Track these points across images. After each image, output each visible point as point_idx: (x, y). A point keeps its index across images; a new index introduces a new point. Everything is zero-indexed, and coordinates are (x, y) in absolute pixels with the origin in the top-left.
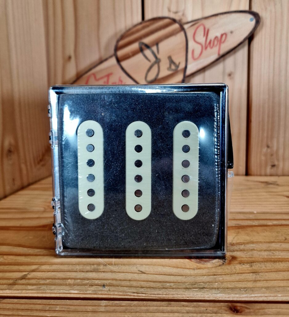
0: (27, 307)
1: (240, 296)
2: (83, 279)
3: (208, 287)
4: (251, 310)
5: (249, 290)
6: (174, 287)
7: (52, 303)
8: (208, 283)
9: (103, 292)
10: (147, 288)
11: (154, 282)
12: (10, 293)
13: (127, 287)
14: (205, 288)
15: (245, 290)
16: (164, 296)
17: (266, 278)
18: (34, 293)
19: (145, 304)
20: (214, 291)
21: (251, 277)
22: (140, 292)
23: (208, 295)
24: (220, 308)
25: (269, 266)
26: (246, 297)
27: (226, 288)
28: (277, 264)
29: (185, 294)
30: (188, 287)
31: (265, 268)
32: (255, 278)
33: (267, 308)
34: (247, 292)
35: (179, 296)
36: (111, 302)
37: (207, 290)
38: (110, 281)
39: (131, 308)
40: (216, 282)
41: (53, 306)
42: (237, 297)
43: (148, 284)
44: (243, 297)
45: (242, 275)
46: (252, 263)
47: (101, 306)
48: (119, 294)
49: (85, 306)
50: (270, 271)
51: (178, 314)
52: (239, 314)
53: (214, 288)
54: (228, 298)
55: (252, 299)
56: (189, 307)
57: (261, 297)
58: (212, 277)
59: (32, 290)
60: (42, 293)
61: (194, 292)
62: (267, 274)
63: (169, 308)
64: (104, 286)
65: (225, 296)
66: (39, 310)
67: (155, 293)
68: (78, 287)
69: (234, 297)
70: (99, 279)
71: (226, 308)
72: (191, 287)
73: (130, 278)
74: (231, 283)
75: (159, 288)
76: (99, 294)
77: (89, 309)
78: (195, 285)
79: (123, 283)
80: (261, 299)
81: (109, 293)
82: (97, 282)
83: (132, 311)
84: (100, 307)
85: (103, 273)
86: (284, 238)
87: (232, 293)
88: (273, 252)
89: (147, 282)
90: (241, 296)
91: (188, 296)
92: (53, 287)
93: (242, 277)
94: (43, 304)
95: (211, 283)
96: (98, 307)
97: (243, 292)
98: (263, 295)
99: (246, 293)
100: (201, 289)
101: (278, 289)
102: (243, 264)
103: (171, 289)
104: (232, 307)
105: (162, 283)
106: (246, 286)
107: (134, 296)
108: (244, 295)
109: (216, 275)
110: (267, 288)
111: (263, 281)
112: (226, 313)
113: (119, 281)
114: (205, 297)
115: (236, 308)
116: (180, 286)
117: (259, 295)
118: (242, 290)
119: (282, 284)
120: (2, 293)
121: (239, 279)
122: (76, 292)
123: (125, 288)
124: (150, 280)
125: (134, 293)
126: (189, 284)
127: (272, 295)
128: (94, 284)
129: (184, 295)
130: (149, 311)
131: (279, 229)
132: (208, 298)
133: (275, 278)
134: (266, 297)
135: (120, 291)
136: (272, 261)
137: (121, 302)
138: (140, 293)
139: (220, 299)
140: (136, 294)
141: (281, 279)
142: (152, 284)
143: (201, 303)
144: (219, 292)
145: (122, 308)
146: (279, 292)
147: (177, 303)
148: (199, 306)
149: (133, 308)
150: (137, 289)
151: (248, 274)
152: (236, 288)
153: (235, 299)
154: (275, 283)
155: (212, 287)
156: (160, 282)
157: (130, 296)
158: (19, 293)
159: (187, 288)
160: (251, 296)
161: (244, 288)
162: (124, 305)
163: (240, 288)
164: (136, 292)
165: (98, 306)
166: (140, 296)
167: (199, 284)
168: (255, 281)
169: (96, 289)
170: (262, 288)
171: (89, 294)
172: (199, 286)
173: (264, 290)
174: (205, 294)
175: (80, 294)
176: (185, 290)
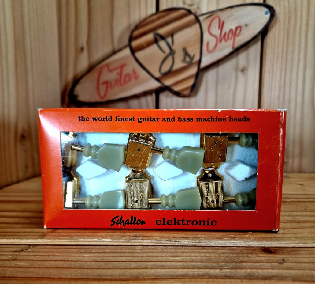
0: (61, 250)
3: (239, 237)
4: (285, 252)
5: (279, 239)
6: (206, 237)
7: (87, 248)
8: (239, 235)
9: (136, 241)
10: (179, 238)
12: (42, 242)
13: (159, 237)
15: (276, 239)
16: (197, 243)
17: (294, 232)
18: (67, 242)
19: (180, 248)
20: (245, 240)
23: (240, 242)
24: (254, 250)
25: (294, 225)
26: (277, 244)
27: (257, 238)
28: (302, 224)
29: (218, 242)
30: (219, 237)
31: (291, 226)
33: (299, 250)
34: (277, 240)
35: (212, 243)
36: (146, 247)
37: (239, 239)
39: (167, 250)
40: (246, 235)
41: (89, 250)
42: (269, 244)
44: (275, 244)
48: (152, 242)
49: (121, 249)
50: (297, 228)
51: (214, 254)
52: (273, 254)
53: (245, 238)
54: (260, 244)
55: (283, 246)
56: (223, 250)
57: (292, 244)
59: (64, 239)
60: (75, 242)
61: (226, 240)
62: (294, 229)
63: (204, 251)
64: (136, 236)
65: (256, 244)
66: (75, 252)
67: (188, 241)
68: (111, 237)
69: (266, 244)
71: (260, 250)
72: (222, 237)
74: (261, 235)
75: (191, 238)
76: (133, 242)
77: (125, 252)
78: (226, 236)
79: (155, 235)
81: (143, 241)
82: (128, 234)
83: (169, 252)
84: (135, 250)
86: (304, 209)
87: (264, 241)
88: (295, 217)
89: (178, 234)
90: (272, 243)
91: (221, 243)
92: (86, 237)
94: (77, 249)
96: (134, 250)
97: (274, 240)
98: (293, 242)
99: (277, 241)
100: (233, 239)
101: (307, 238)
103: (204, 239)
104: (265, 250)
105: (193, 235)
107: (167, 243)
108: (275, 243)
110: (296, 238)
111: (291, 233)
112: (261, 253)
113: (151, 233)
114: (238, 244)
115: (269, 251)
116: (212, 236)
117: (290, 242)
118: (272, 239)
119: (310, 235)
120: (34, 242)
125: (167, 241)
127: (302, 242)
128: (126, 235)
129: (216, 243)
130: (185, 252)
131: (298, 204)
132: (241, 245)
133: (302, 232)
135: (153, 240)
136: (296, 222)
137: (156, 247)
138: (173, 241)
140: (169, 242)
141: (308, 232)
142: (184, 236)
143: (234, 248)
144: (250, 240)
145: (157, 250)
146: (308, 240)
147: (211, 248)
148: (233, 250)
149: (169, 250)
150: (170, 239)
152: (266, 238)
154: (304, 235)
155: (243, 237)
157: (163, 243)
158: (51, 242)
160: (281, 243)
161: (274, 238)
162: (160, 248)
163: (270, 238)
166: (173, 244)
169: (128, 239)
170: (291, 237)
171: (122, 242)
172: (230, 237)
173: (293, 239)
174: (237, 242)
175: (113, 242)
176: (217, 239)
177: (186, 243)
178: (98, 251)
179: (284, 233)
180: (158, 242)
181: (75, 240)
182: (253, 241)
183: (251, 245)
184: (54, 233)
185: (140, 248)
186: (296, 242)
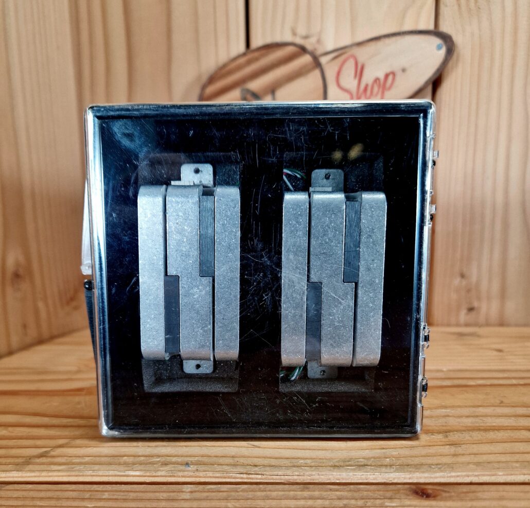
0: (49, 494)
1: (429, 476)
2: (149, 456)
3: (373, 464)
4: (453, 494)
5: (446, 466)
6: (312, 464)
7: (95, 489)
8: (372, 459)
9: (186, 473)
10: (264, 466)
11: (276, 458)
12: (19, 477)
13: (228, 465)
14: (367, 465)
15: (439, 466)
16: (295, 477)
17: (475, 451)
18: (63, 476)
19: (262, 489)
20: (384, 469)
21: (447, 450)
22: (253, 472)
23: (374, 475)
24: (397, 492)
25: (477, 435)
26: (441, 477)
27: (405, 465)
28: (491, 433)
29: (332, 475)
30: (337, 464)
31: (471, 439)
32: (455, 450)
33: (480, 491)
34: (442, 469)
35: (322, 477)
36: (201, 487)
37: (372, 467)
38: (197, 458)
39: (237, 494)
40: (387, 458)
41: (97, 493)
42: (425, 478)
43: (266, 462)
44: (436, 478)
45: (431, 448)
46: (446, 432)
47: (183, 492)
48: (214, 475)
49: (155, 492)
50: (480, 442)
51: (322, 501)
52: (430, 498)
53: (385, 465)
54: (410, 478)
55: (452, 480)
56: (340, 491)
57: (468, 476)
58: (379, 451)
59: (59, 471)
60: (77, 476)
61: (349, 471)
62: (474, 446)
63: (306, 494)
64: (187, 464)
65: (403, 476)
66: (73, 498)
67: (280, 473)
68: (142, 467)
69: (421, 478)
70: (179, 456)
71: (408, 492)
72: (342, 464)
73: (233, 454)
74: (413, 459)
75: (286, 467)
76: (179, 477)
77: (162, 497)
78: (348, 461)
79: (221, 461)
80: (468, 480)
81: (197, 474)
82: (174, 459)
83: (240, 498)
84: (181, 494)
85: (184, 447)
86: (498, 402)
87: (417, 472)
88: (481, 418)
89: (263, 459)
90: (432, 476)
91: (339, 476)
92: (97, 467)
93: (432, 450)
94: (78, 490)
95: (378, 459)
96: (178, 494)
98: (470, 473)
99: (442, 471)
100: (361, 467)
101: (496, 465)
102: (432, 435)
103: (308, 468)
104: (417, 490)
105: (290, 460)
106: (440, 462)
107: (242, 478)
108: (438, 475)
109: (386, 449)
110: (478, 464)
111: (470, 454)
112: (408, 497)
113: (215, 458)
114: (369, 478)
115: (425, 492)
116: (323, 463)
117: (464, 474)
118: (433, 467)
119: (503, 458)
120: (5, 477)
121: (427, 453)
122: (138, 473)
123: (226, 468)
124: (268, 456)
125: (241, 474)
126: (339, 461)
127: (487, 472)
128: (169, 462)
129: (330, 476)
130: (270, 498)
131: (488, 390)
132: (374, 480)
133: (489, 452)
134: (476, 476)
135: (216, 471)
136: (482, 430)
137: (219, 486)
138: (252, 474)
139: (395, 481)
140: (245, 476)
141: (500, 452)
142: (273, 462)
143: (362, 486)
144: (392, 470)
145: (221, 494)
146: (498, 468)
147: (320, 486)
148: (359, 490)
149: (241, 493)
150: (246, 468)
151: (442, 447)
152: (422, 465)
153: (422, 481)
154: (492, 458)
155: (380, 464)
156: (288, 458)
157: (235, 478)
158: (35, 476)
159: (335, 466)
160: (449, 475)
161: (437, 464)
162: (225, 490)
163: (430, 465)
164: (245, 472)
165: (178, 492)
166: (252, 479)
167: (357, 460)
168: (455, 455)
169: (173, 469)
170: (469, 463)
171: (161, 476)
172: (357, 463)
173: (471, 466)
174: (368, 474)
175: (145, 476)
176: (332, 469)
177: (274, 477)
178: (114, 495)
179: (457, 453)
180: (225, 475)
181: (77, 473)
182: (397, 471)
183: (394, 479)
184: (44, 458)
185: (189, 490)
186: (477, 474)
